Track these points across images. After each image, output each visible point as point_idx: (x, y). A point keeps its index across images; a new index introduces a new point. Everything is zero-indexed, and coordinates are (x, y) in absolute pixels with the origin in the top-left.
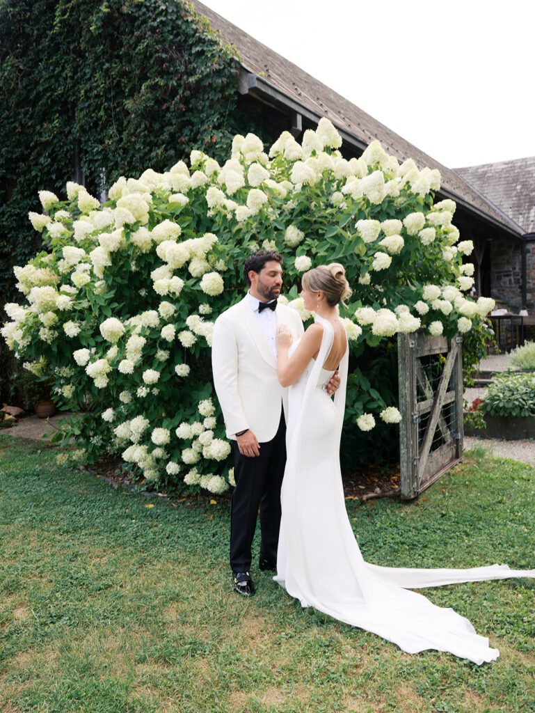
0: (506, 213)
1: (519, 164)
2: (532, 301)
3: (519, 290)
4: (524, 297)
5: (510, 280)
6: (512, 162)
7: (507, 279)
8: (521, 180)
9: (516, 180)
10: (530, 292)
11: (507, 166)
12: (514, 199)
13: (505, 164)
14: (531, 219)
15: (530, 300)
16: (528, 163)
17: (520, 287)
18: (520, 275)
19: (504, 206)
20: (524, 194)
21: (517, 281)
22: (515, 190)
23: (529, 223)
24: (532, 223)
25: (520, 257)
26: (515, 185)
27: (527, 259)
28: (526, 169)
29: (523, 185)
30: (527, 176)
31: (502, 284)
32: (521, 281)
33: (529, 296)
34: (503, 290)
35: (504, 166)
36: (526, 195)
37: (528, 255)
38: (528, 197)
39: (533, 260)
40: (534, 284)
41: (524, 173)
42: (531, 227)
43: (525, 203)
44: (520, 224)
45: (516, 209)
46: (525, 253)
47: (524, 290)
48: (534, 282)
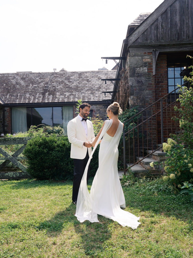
1: (6, 75)
2: (7, 130)
3: (2, 126)
4: (4, 128)
6: (3, 74)
8: (6, 82)
9: (4, 82)
10: (6, 127)
11: (1, 75)
12: (2, 89)
15: (6, 130)
16: (10, 75)
17: (2, 125)
18: (3, 119)
20: (6, 88)
21: (1, 122)
22: (3, 86)
23: (6, 99)
24: (7, 100)
25: (3, 113)
26: (3, 84)
27: (5, 113)
28: (8, 78)
29: (6, 84)
30: (8, 81)
32: (3, 122)
33: (6, 128)
37: (6, 112)
38: (7, 89)
39: (7, 114)
40: (8, 123)
41: (7, 79)
42: (7, 101)
43: (6, 91)
44: (3, 100)
45: (2, 93)
46: (4, 111)
47: (4, 126)
48: (8, 122)
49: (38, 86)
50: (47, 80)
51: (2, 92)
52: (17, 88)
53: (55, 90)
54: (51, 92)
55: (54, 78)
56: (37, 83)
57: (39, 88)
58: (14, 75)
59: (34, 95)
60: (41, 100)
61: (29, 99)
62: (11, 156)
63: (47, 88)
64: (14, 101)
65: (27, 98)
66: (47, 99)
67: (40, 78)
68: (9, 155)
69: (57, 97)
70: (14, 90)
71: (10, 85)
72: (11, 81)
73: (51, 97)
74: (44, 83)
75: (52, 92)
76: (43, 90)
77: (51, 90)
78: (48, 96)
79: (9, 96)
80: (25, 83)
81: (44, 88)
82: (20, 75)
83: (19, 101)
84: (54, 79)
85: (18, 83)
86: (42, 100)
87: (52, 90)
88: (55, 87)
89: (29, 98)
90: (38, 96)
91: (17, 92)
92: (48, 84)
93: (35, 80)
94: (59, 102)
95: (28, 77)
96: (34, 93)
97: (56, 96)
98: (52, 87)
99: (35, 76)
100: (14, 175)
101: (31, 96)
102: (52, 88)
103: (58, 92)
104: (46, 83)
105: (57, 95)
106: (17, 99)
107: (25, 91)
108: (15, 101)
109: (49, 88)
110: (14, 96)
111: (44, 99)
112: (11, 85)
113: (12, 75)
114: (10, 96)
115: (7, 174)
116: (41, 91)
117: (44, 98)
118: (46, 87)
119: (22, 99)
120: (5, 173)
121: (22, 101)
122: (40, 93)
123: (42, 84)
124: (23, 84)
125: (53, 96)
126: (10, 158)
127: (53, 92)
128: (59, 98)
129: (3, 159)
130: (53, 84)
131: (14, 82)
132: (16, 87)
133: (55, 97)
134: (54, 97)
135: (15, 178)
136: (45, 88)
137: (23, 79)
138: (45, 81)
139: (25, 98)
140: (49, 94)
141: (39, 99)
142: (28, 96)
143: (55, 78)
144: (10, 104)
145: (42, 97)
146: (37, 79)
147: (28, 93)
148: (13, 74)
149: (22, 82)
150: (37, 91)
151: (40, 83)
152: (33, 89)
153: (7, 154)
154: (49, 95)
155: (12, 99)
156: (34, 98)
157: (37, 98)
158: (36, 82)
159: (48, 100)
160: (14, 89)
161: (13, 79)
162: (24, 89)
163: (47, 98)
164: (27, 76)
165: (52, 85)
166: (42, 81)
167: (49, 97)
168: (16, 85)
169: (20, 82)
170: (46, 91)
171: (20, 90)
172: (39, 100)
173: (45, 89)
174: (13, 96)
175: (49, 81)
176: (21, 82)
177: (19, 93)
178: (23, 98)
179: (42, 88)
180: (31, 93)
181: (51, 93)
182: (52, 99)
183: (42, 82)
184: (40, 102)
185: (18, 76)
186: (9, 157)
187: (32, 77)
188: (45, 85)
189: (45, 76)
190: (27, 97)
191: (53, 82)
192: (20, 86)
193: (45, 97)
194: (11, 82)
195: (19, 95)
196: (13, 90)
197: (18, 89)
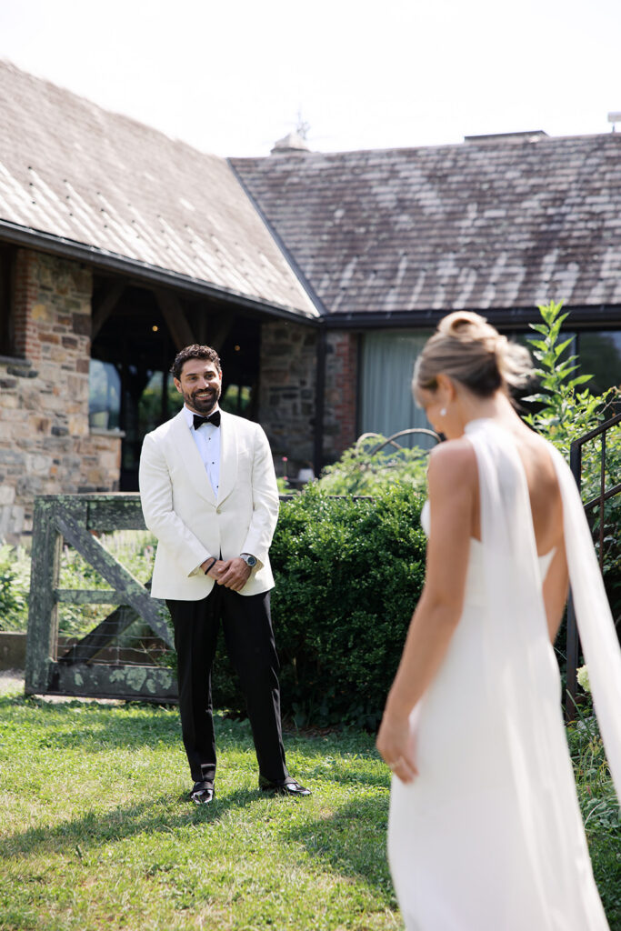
0: (302, 267)
1: (353, 163)
2: (334, 452)
3: (310, 428)
4: (318, 443)
5: (295, 406)
6: (342, 158)
7: (287, 404)
8: (347, 199)
9: (337, 199)
10: (330, 434)
12: (325, 237)
13: (329, 159)
14: (344, 284)
15: (330, 449)
16: (372, 162)
17: (313, 422)
18: (314, 395)
19: (302, 253)
20: (345, 229)
21: (307, 408)
22: (331, 218)
23: (337, 291)
24: (343, 293)
25: (315, 360)
26: (332, 207)
27: (328, 364)
28: (363, 176)
29: (348, 211)
30: (360, 191)
31: (279, 413)
32: (314, 410)
33: (327, 442)
34: (281, 427)
35: (325, 165)
36: (349, 232)
37: (330, 357)
38: (349, 236)
39: (337, 367)
40: (338, 417)
41: (356, 184)
42: (339, 300)
43: (341, 248)
44: (320, 293)
45: (322, 260)
46: (323, 351)
47: (319, 429)
48: (339, 412)
49: (512, 213)
50: (563, 179)
51: (323, 252)
52: (398, 227)
53: (597, 235)
54: (575, 247)
55: (603, 169)
56: (507, 198)
57: (513, 229)
58: (393, 160)
59: (480, 267)
60: (514, 295)
61: (449, 289)
62: (141, 588)
63: (554, 227)
64: (374, 299)
65: (443, 285)
66: (547, 286)
67: (528, 173)
68: (132, 581)
69: (604, 274)
70: (384, 240)
71: (365, 215)
72: (374, 190)
73: (571, 274)
74: (542, 196)
75: (580, 250)
76: (530, 240)
77: (576, 234)
78: (553, 273)
79: (355, 271)
80: (446, 201)
81: (539, 224)
82: (424, 159)
83: (402, 299)
84: (604, 173)
85: (408, 203)
86: (521, 291)
87: (579, 238)
88: (603, 220)
89: (452, 281)
90: (503, 270)
91: (397, 250)
92: (568, 201)
93: (496, 184)
94: (608, 306)
95: (463, 167)
96: (482, 254)
97: (598, 271)
98: (587, 221)
99: (502, 161)
100: (150, 683)
101: (465, 271)
102: (581, 225)
103: (610, 249)
104: (554, 200)
105: (605, 266)
106: (393, 287)
107: (438, 245)
108: (381, 299)
109: (568, 226)
110: (379, 274)
111: (530, 286)
112: (371, 213)
113: (385, 161)
114: (360, 275)
115: (118, 675)
116: (523, 246)
117: (529, 284)
118: (550, 219)
119: (418, 289)
120: (114, 668)
121: (414, 298)
122: (514, 254)
123: (533, 204)
124: (433, 210)
125: (583, 270)
126: (134, 594)
127: (584, 246)
128: (611, 282)
129: (107, 597)
130: (591, 205)
131: (386, 195)
132: (396, 223)
133: (592, 274)
134: (586, 275)
135: (152, 695)
136: (544, 228)
137: (436, 178)
138: (549, 185)
139: (431, 284)
140: (563, 262)
141: (501, 287)
142: (447, 269)
143: (610, 168)
144: (355, 314)
145: (521, 278)
146: (510, 175)
147: (451, 256)
148: (389, 154)
149: (430, 200)
150: (498, 246)
151: (523, 196)
152: (484, 231)
153: (122, 577)
154: (562, 267)
155: (365, 291)
156: (481, 280)
157: (494, 284)
158: (500, 191)
159: (550, 294)
160: (384, 235)
161: (384, 181)
162: (434, 232)
163: (546, 282)
164: (461, 163)
165: (587, 208)
166: (535, 190)
167: (558, 276)
168: (398, 211)
169: (417, 196)
170: (551, 240)
171: (415, 242)
172: (501, 296)
173: (546, 232)
174: (375, 272)
175: (574, 186)
176: (422, 195)
177: (405, 254)
178: (421, 282)
179: (531, 228)
180: (468, 255)
181: (573, 255)
182: (575, 288)
183: (535, 193)
184: (508, 304)
185: (412, 166)
186: (130, 589)
187: (485, 169)
188: (546, 208)
189: (554, 157)
190: (441, 277)
191: (596, 192)
192: (417, 218)
193: (535, 277)
194: (372, 198)
195: (403, 265)
196: (376, 239)
197: (405, 237)
